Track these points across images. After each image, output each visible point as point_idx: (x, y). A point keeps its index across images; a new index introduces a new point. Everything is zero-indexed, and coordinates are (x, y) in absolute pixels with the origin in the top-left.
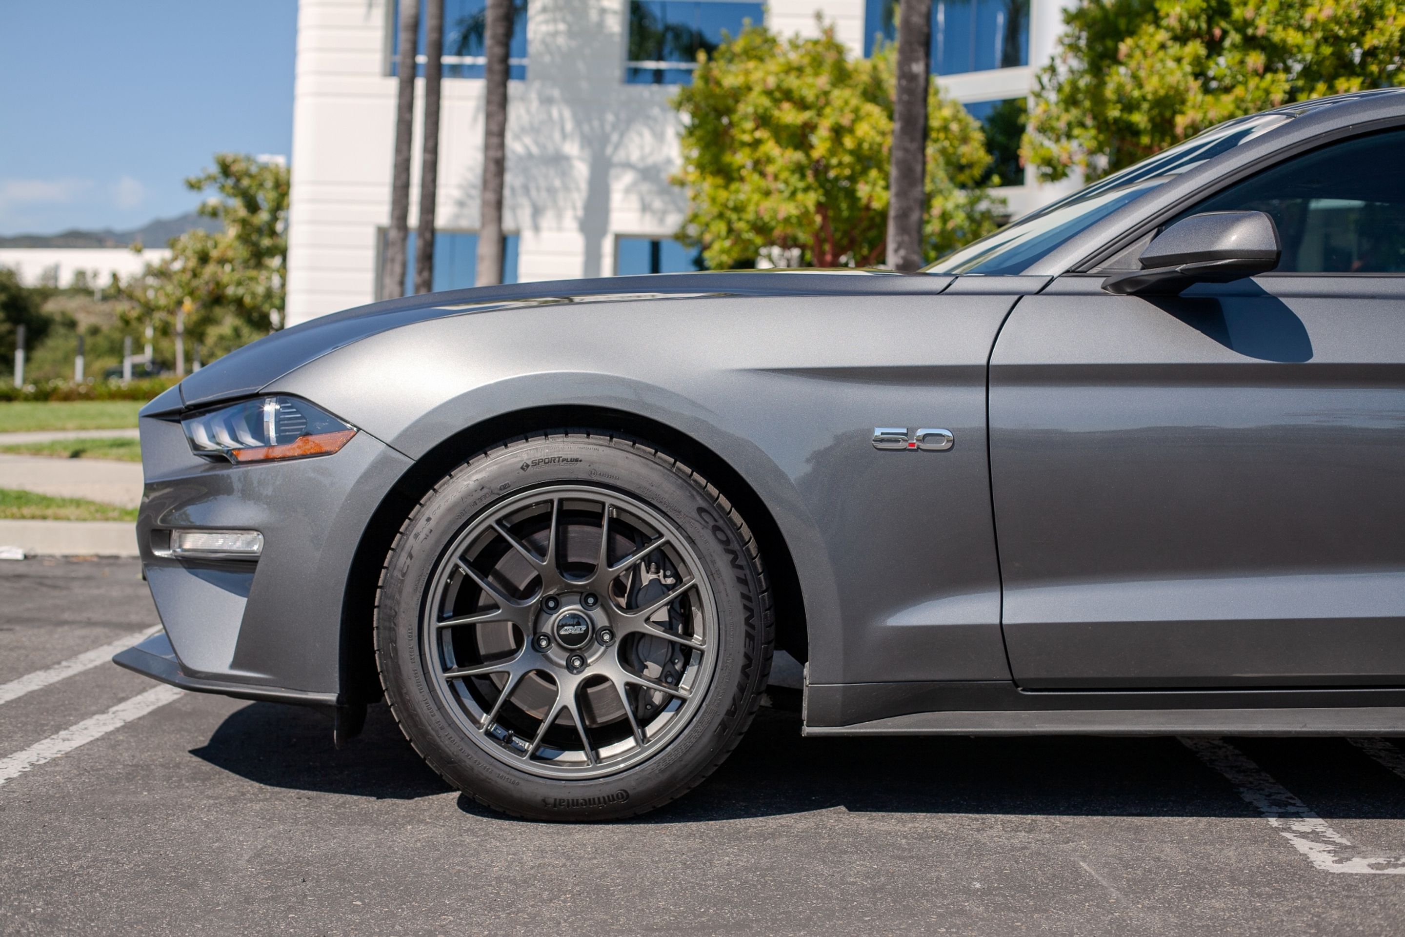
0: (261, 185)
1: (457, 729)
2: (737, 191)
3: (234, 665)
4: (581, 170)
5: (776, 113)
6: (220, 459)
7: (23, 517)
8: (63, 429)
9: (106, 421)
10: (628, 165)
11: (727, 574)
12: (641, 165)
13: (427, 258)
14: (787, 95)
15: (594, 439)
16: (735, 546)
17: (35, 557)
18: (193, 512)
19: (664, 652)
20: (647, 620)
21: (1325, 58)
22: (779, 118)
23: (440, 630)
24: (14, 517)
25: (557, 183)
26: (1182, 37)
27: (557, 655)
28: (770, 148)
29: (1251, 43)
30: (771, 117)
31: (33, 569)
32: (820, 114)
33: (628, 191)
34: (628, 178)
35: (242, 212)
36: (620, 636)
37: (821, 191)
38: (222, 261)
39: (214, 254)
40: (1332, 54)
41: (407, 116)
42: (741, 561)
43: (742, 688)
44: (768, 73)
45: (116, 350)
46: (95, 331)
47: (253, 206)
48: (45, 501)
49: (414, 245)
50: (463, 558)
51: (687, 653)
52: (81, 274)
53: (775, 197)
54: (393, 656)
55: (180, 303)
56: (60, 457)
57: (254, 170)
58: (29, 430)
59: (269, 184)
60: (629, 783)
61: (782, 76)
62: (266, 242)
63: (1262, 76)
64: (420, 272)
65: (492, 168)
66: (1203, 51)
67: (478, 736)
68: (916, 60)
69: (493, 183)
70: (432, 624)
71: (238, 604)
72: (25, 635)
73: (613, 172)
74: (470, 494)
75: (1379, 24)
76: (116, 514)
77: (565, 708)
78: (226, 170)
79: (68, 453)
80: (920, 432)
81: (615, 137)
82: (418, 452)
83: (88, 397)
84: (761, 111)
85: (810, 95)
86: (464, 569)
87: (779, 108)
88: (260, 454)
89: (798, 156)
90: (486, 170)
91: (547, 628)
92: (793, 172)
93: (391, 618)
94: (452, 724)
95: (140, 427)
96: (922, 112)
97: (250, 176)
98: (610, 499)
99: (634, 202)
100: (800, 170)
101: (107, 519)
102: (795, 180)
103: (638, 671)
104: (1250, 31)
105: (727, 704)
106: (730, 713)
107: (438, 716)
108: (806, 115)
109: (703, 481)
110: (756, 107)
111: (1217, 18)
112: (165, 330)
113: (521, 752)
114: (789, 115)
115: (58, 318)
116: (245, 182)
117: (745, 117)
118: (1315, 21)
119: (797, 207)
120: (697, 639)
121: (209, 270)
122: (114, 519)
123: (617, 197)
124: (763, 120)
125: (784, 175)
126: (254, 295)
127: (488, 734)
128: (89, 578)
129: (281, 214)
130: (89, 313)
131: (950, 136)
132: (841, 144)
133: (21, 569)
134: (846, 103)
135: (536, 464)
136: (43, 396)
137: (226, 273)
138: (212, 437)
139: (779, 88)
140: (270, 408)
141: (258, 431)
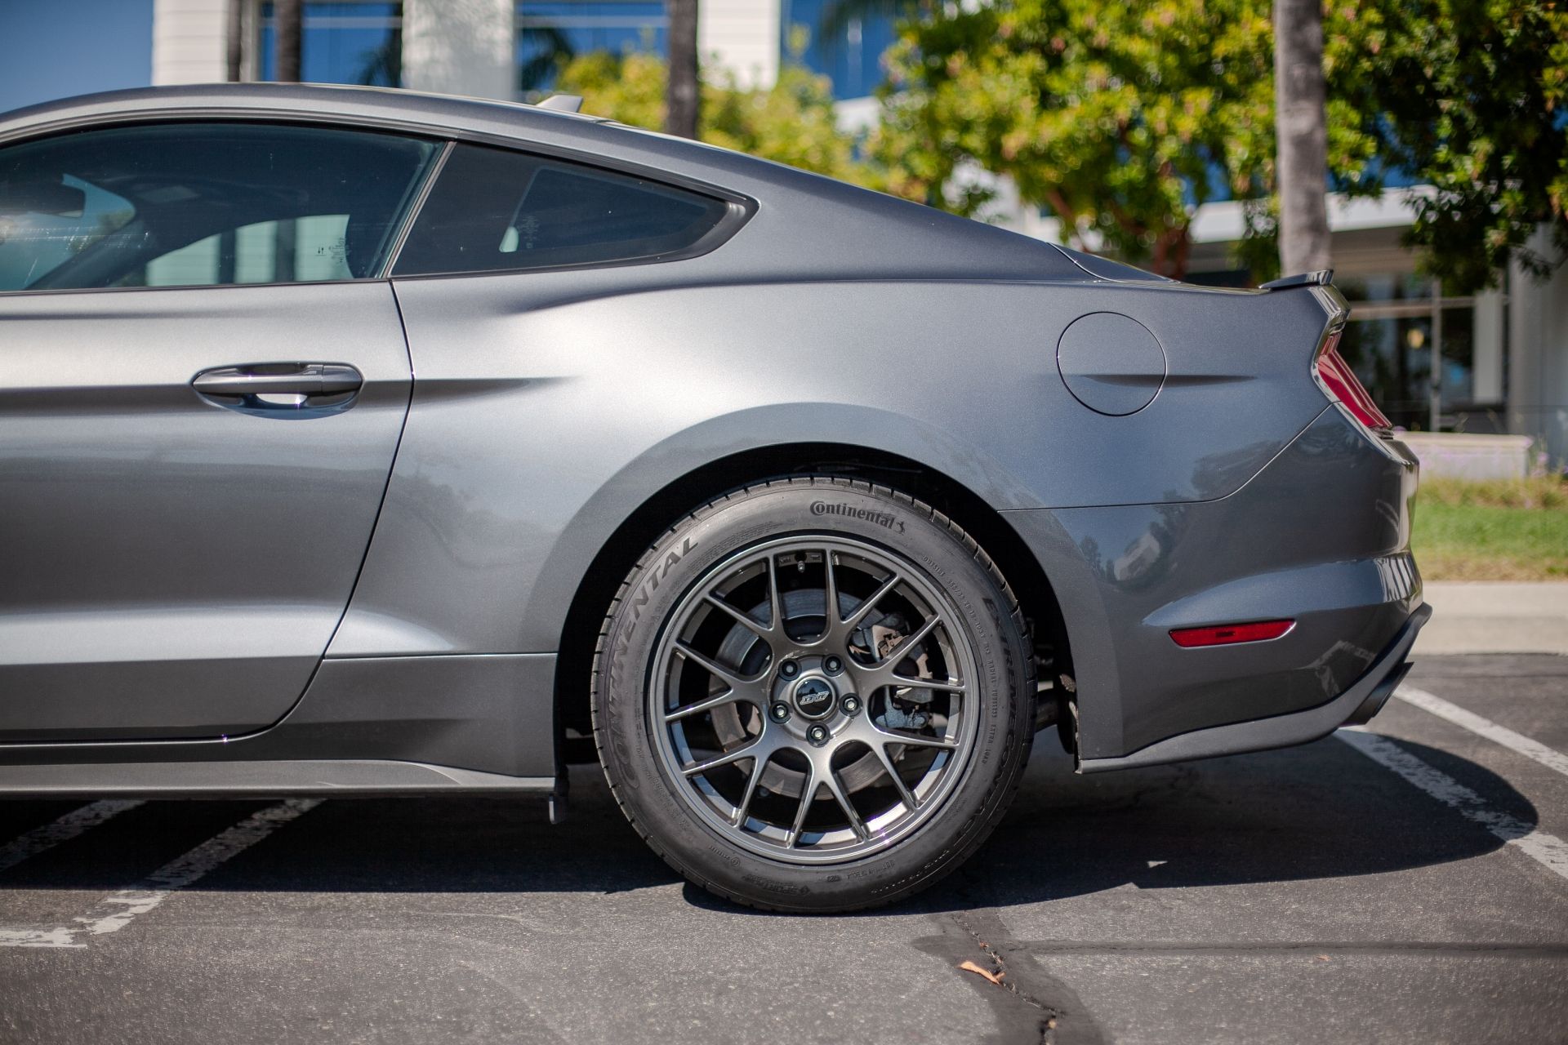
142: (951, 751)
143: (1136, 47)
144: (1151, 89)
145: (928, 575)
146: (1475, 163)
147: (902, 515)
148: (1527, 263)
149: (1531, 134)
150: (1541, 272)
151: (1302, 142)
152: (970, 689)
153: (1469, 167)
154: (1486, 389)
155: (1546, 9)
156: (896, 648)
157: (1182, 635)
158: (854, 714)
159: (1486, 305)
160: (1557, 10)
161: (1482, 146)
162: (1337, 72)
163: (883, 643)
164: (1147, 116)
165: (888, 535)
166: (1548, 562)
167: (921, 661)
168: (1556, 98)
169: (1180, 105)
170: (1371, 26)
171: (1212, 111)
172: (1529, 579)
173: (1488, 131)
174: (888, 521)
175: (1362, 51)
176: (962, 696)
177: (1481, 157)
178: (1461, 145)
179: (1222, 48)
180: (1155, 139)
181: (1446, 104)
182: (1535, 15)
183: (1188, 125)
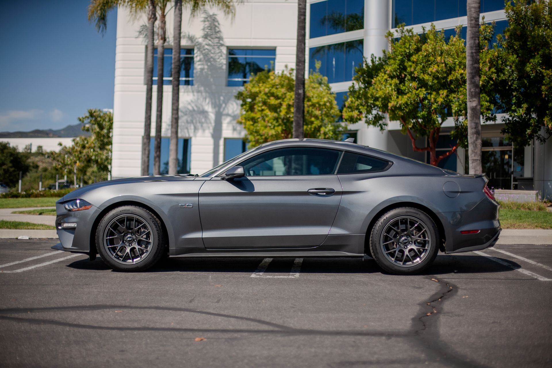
0: (104, 120)
1: (109, 256)
2: (257, 126)
3: (72, 246)
4: (212, 116)
5: (269, 101)
6: (70, 210)
7: (28, 229)
8: (36, 207)
9: (50, 204)
10: (228, 115)
11: (155, 229)
12: (233, 115)
13: (158, 148)
14: (273, 95)
15: (132, 206)
16: (156, 224)
17: (32, 239)
18: (65, 219)
19: (145, 243)
20: (142, 237)
21: (435, 84)
22: (269, 102)
23: (107, 239)
24: (26, 229)
25: (203, 120)
26: (392, 77)
27: (127, 244)
28: (267, 112)
29: (413, 79)
30: (267, 102)
31: (32, 241)
32: (283, 101)
33: (229, 123)
34: (228, 119)
35: (98, 130)
36: (137, 240)
37: (284, 126)
38: (90, 148)
39: (87, 145)
40: (438, 83)
41: (150, 101)
42: (157, 227)
43: (158, 249)
44: (266, 87)
45: (53, 177)
46: (45, 170)
47: (101, 127)
48: (34, 225)
49: (153, 143)
50: (110, 227)
51: (149, 243)
52: (40, 147)
53: (268, 128)
54: (99, 244)
55: (75, 163)
56: (36, 214)
57: (102, 114)
58: (26, 207)
59: (107, 120)
60: (139, 265)
61: (270, 88)
62: (106, 140)
63: (417, 90)
64: (156, 152)
65: (174, 121)
66: (398, 82)
67: (113, 257)
68: (300, 89)
69: (175, 126)
70: (105, 238)
71: (72, 236)
72: (32, 252)
73: (223, 117)
74: (111, 216)
75: (453, 72)
76: (52, 228)
77: (128, 253)
78: (91, 114)
79: (38, 214)
80: (187, 205)
81: (224, 105)
82: (103, 209)
83: (43, 196)
84: (263, 100)
85: (280, 94)
86: (111, 229)
87: (269, 99)
88: (77, 210)
89: (275, 115)
90: (172, 122)
91: (125, 239)
92: (274, 120)
93: (98, 237)
94: (109, 255)
95: (57, 206)
96: (302, 105)
97: (100, 117)
98: (135, 216)
99: (231, 127)
100: (276, 119)
101: (50, 229)
102: (274, 122)
103: (141, 246)
104: (413, 75)
105: (155, 251)
106: (156, 253)
107: (106, 254)
108: (279, 101)
109: (151, 213)
110: (262, 98)
111: (403, 71)
112: (70, 172)
113: (120, 260)
114: (273, 101)
115: (31, 164)
116: (99, 119)
117: (259, 102)
118: (432, 72)
119: (275, 132)
120: (150, 241)
121: (85, 151)
122: (52, 229)
123: (225, 125)
124: (265, 103)
125: (271, 121)
126: (102, 159)
127: (115, 257)
128: (45, 243)
129: (111, 130)
130: (43, 162)
131: (327, 107)
132: (290, 111)
133: (29, 241)
134: (291, 97)
135: (122, 211)
136: (28, 196)
137: (91, 152)
138: (69, 207)
139: (269, 92)
140: (78, 201)
141: (76, 205)
142: (427, 250)
143: (426, 77)
144: (431, 89)
145: (424, 222)
146: (523, 110)
147: (420, 213)
148: (538, 138)
149: (539, 103)
150: (543, 140)
151: (473, 109)
152: (430, 240)
153: (521, 112)
154: (528, 174)
155: (543, 69)
156: (418, 234)
157: (462, 232)
158: (411, 244)
159: (528, 150)
160: (545, 69)
161: (525, 106)
162: (483, 85)
163: (415, 233)
164: (429, 97)
165: (418, 216)
166: (536, 224)
167: (422, 236)
168: (545, 94)
169: (438, 94)
170: (492, 72)
171: (447, 96)
172: (531, 228)
173: (526, 102)
174: (417, 214)
175: (491, 79)
176: (428, 241)
177: (525, 109)
178: (519, 105)
179: (450, 78)
180: (431, 104)
181: (514, 94)
182: (539, 70)
183: (440, 100)
